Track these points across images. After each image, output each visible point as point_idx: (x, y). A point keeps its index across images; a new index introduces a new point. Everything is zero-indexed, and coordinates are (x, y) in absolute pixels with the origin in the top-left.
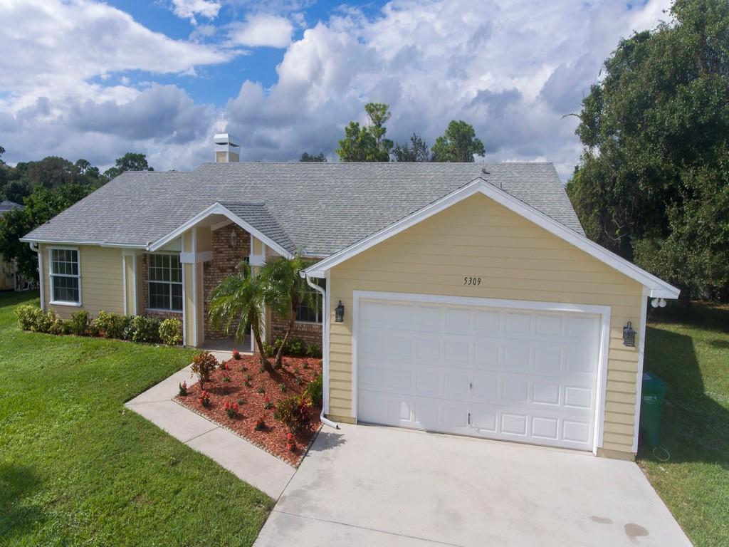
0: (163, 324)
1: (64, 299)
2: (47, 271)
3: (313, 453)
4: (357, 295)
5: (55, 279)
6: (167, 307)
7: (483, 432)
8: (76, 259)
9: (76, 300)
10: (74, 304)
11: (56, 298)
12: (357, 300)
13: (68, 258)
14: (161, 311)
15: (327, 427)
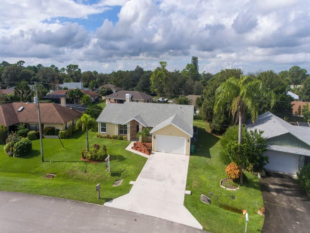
0: (124, 137)
1: (103, 132)
2: (100, 127)
3: (151, 155)
4: (156, 135)
5: (101, 128)
6: (123, 133)
7: (172, 153)
8: (105, 125)
9: (106, 132)
10: (105, 133)
11: (101, 131)
12: (157, 136)
13: (104, 125)
14: (122, 134)
15: (153, 152)
